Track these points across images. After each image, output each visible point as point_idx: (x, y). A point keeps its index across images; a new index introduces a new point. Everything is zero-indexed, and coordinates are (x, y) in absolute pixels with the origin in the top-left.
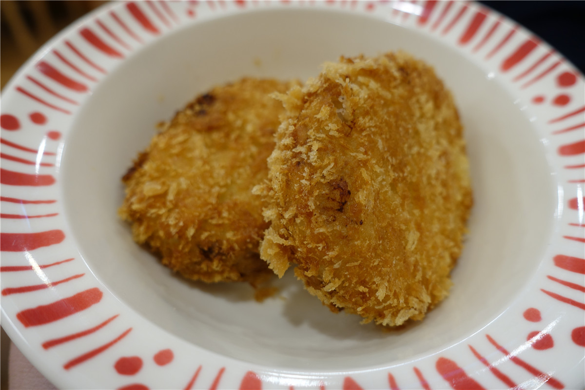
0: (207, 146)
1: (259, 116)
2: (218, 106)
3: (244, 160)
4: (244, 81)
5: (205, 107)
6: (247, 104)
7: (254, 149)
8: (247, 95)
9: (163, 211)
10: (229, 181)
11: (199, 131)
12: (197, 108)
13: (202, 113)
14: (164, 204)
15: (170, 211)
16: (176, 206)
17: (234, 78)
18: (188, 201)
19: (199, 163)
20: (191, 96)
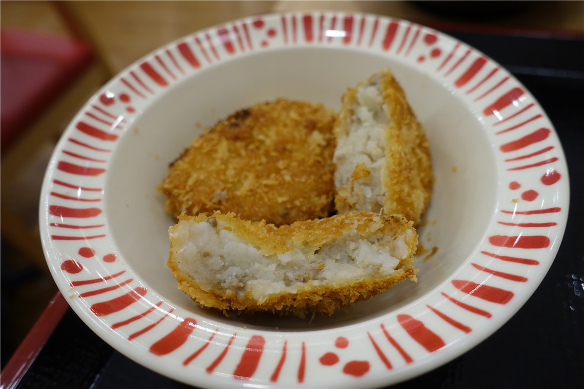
0: (230, 151)
1: (278, 133)
2: (249, 121)
3: (253, 166)
4: (278, 102)
5: (239, 121)
6: (273, 122)
7: (264, 160)
8: (275, 114)
9: (183, 192)
10: (236, 180)
11: (228, 139)
12: (233, 121)
13: (235, 125)
14: (185, 187)
15: (187, 193)
16: (192, 190)
17: (272, 98)
18: (201, 188)
19: (218, 162)
20: (232, 111)
